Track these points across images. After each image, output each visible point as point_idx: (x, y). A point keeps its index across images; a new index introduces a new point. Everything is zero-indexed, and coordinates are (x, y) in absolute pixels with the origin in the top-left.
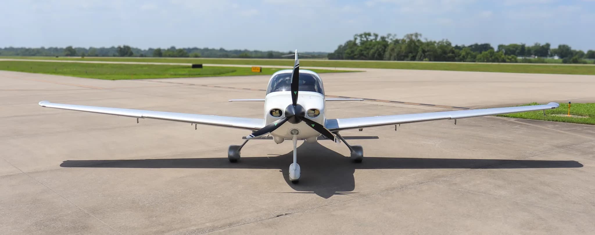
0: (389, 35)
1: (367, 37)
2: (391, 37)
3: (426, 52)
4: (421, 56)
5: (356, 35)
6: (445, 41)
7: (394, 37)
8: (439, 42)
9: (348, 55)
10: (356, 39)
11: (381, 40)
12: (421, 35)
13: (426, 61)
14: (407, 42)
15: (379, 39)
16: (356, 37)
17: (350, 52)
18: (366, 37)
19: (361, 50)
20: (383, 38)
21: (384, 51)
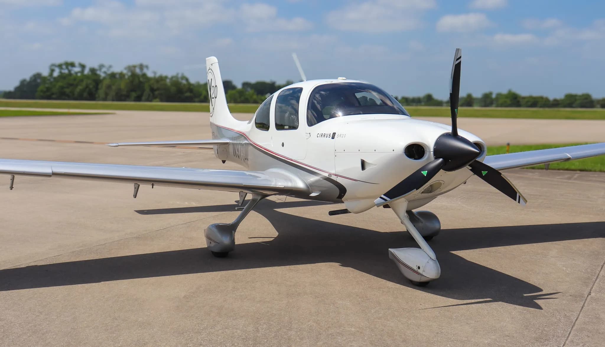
0: (102, 66)
1: (70, 68)
2: (104, 70)
3: (156, 90)
4: (149, 95)
5: (53, 65)
6: (180, 76)
7: (108, 70)
8: (172, 77)
9: (42, 94)
10: (52, 71)
11: (90, 73)
12: (147, 67)
13: (157, 102)
14: (126, 77)
15: (87, 71)
16: (53, 68)
17: (45, 90)
18: (67, 68)
19: (62, 88)
20: (93, 71)
21: (97, 89)
